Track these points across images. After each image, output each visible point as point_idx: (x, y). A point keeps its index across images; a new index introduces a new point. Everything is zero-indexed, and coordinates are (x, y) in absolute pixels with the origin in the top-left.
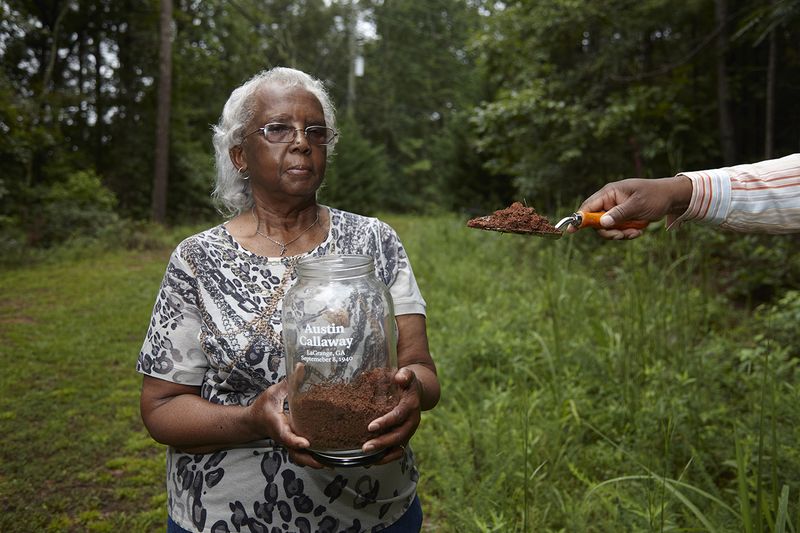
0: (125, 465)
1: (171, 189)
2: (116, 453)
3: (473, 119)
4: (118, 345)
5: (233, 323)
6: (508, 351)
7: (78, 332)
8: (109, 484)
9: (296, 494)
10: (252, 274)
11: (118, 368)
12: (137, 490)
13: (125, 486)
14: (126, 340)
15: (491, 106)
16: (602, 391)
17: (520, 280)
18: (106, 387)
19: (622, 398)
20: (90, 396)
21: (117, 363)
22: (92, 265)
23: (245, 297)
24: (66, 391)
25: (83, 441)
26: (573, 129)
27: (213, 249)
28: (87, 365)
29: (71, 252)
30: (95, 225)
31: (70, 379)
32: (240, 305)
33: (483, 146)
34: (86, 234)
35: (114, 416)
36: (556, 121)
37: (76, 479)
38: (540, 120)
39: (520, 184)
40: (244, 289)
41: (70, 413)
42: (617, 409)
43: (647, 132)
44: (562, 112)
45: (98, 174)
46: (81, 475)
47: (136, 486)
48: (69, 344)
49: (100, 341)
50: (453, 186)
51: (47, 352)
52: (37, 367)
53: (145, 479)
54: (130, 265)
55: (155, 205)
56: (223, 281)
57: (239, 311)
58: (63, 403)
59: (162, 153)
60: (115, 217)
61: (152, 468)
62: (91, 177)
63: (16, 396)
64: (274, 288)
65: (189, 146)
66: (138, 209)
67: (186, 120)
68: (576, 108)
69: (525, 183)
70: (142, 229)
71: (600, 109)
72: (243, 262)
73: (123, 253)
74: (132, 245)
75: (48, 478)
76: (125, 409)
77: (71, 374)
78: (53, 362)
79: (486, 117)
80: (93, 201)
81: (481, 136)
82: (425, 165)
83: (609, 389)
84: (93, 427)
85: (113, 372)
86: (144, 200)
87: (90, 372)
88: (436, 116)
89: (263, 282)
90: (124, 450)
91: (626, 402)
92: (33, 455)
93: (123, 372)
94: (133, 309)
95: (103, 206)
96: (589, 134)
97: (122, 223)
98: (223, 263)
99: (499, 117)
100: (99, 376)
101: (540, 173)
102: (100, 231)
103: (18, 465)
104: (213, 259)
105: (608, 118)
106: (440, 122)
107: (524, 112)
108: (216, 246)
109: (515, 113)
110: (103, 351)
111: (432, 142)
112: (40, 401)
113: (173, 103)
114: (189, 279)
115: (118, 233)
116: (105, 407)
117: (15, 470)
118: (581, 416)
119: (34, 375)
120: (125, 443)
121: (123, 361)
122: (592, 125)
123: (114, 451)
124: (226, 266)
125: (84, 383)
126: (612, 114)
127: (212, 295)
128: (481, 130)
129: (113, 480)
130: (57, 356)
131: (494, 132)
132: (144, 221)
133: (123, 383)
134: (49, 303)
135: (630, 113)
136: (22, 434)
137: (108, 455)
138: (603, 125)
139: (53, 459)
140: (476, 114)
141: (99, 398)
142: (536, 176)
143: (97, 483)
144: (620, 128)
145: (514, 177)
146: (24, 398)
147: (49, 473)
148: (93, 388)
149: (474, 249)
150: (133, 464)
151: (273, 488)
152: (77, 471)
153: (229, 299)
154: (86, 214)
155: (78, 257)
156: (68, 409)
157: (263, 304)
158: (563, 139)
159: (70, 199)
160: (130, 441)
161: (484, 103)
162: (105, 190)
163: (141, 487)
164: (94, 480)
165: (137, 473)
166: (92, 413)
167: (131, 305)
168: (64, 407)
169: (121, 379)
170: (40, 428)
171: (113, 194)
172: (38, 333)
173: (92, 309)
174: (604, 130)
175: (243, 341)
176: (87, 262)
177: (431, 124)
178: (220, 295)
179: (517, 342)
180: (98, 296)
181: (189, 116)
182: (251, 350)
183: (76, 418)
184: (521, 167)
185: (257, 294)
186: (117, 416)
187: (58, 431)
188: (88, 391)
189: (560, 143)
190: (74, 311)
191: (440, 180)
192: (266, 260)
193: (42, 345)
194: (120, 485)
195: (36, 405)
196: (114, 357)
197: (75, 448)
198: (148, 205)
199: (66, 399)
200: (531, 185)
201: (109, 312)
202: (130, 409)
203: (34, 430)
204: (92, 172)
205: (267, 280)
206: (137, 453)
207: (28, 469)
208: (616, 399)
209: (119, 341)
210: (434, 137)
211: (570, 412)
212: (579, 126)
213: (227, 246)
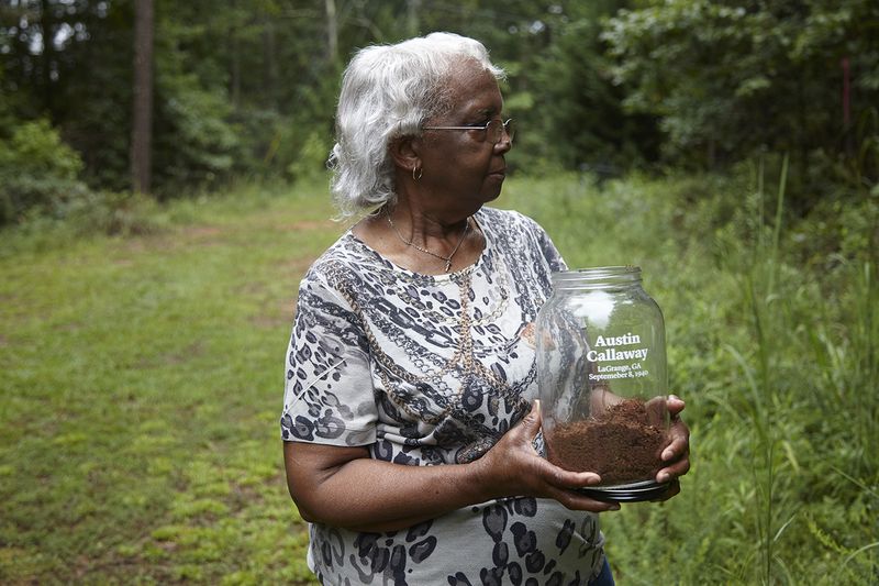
0: (177, 535)
1: (158, 146)
2: (161, 520)
3: (607, 36)
4: (128, 373)
5: (431, 363)
6: (684, 375)
7: (68, 357)
8: (162, 560)
9: (528, 551)
10: (424, 299)
11: (135, 406)
12: (200, 567)
13: (183, 563)
14: (137, 367)
15: (634, 16)
16: (825, 429)
17: (689, 273)
18: (126, 431)
19: (856, 437)
20: (107, 445)
21: (131, 398)
22: (63, 259)
23: (430, 329)
24: (73, 437)
25: (114, 504)
26: (756, 47)
27: (366, 272)
28: (92, 402)
29: (30, 242)
30: (55, 200)
31: (73, 421)
32: (427, 340)
33: (622, 75)
34: (45, 214)
35: (145, 471)
36: (732, 36)
37: (117, 554)
38: (707, 35)
39: (672, 128)
40: (425, 320)
41: (85, 467)
42: (849, 453)
43: (868, 51)
44: (741, 23)
45: (54, 125)
46: (123, 549)
47: (197, 562)
48: (60, 373)
49: (102, 368)
50: (567, 131)
51: (33, 384)
52: (26, 406)
53: (208, 554)
54: (117, 259)
55: (135, 168)
56: (394, 312)
57: (431, 348)
58: (74, 454)
59: (143, 93)
60: (82, 187)
61: (215, 540)
62: (44, 130)
63: (9, 444)
64: (458, 313)
65: (181, 80)
66: (109, 174)
67: (174, 44)
68: (761, 17)
69: (678, 128)
70: (122, 205)
71: (796, 16)
72: (406, 285)
73: (102, 241)
74: (113, 229)
75: (80, 553)
76: (158, 461)
77: (73, 414)
78: (45, 398)
79: (627, 33)
80: (50, 166)
81: (619, 60)
82: (524, 100)
83: (837, 425)
84: (122, 486)
85: (129, 411)
86: (119, 162)
87: (97, 411)
88: (538, 27)
89: (441, 308)
90: (170, 515)
91: (861, 443)
92: (52, 522)
93: (142, 410)
94: (136, 321)
95: (64, 172)
96: (781, 54)
97: (94, 198)
98: (386, 288)
99: (646, 33)
100: (111, 416)
101: (702, 111)
102: (61, 208)
103: (38, 535)
104: (372, 284)
105: (809, 31)
106: (546, 36)
107: (683, 25)
108: (367, 267)
109: (670, 25)
110: (108, 382)
111: (535, 67)
112: (43, 452)
113: (157, 20)
114: (345, 314)
115: (89, 210)
116: (130, 459)
117: (36, 542)
118: (800, 464)
119: (24, 415)
120: (170, 506)
121: (140, 396)
122: (785, 41)
123: (157, 517)
124: (391, 292)
125: (93, 428)
126: (817, 25)
127: (385, 331)
128: (619, 51)
129: (166, 555)
130: (49, 389)
131: (637, 55)
132: (125, 194)
133: (147, 425)
134: (18, 315)
135: (843, 24)
136: (32, 495)
137: (152, 523)
138: (802, 41)
139: (81, 527)
140: (612, 29)
141: (122, 445)
142: (695, 116)
143: (146, 560)
144: (825, 46)
145: (660, 117)
146: (20, 446)
147: (80, 546)
148: (109, 433)
149: (609, 227)
150: (188, 534)
151: (502, 548)
152: (115, 544)
153: (410, 333)
154: (42, 185)
155: (41, 248)
156: (80, 462)
157: (455, 336)
158: (742, 63)
159: (18, 163)
160: (175, 504)
161: (622, 12)
162: (65, 149)
163: (204, 563)
164: (142, 555)
165: (196, 546)
166: (115, 468)
167: (131, 316)
168: (75, 460)
169: (143, 420)
170: (51, 488)
171: (76, 155)
172: (14, 357)
173: (79, 324)
174: (804, 48)
175: (453, 385)
176: (54, 255)
177: (531, 39)
178: (396, 330)
179: (696, 362)
180: (82, 303)
181: (180, 37)
182: (467, 393)
183: (94, 474)
184: (674, 102)
185: (442, 324)
186: (150, 470)
187: (76, 491)
188: (103, 437)
189: (737, 69)
190: (55, 326)
191: (548, 123)
192: (433, 280)
193: (25, 374)
194: (176, 562)
195: (38, 456)
196: (126, 390)
197: (105, 513)
198: (124, 169)
199: (74, 449)
200: (689, 129)
201: (105, 326)
202: (166, 461)
203: (46, 489)
204: (45, 123)
205: (445, 305)
206: (187, 520)
207: (53, 541)
208: (846, 439)
209: (128, 367)
210: (539, 60)
211: (785, 459)
212: (766, 43)
213: (379, 267)
